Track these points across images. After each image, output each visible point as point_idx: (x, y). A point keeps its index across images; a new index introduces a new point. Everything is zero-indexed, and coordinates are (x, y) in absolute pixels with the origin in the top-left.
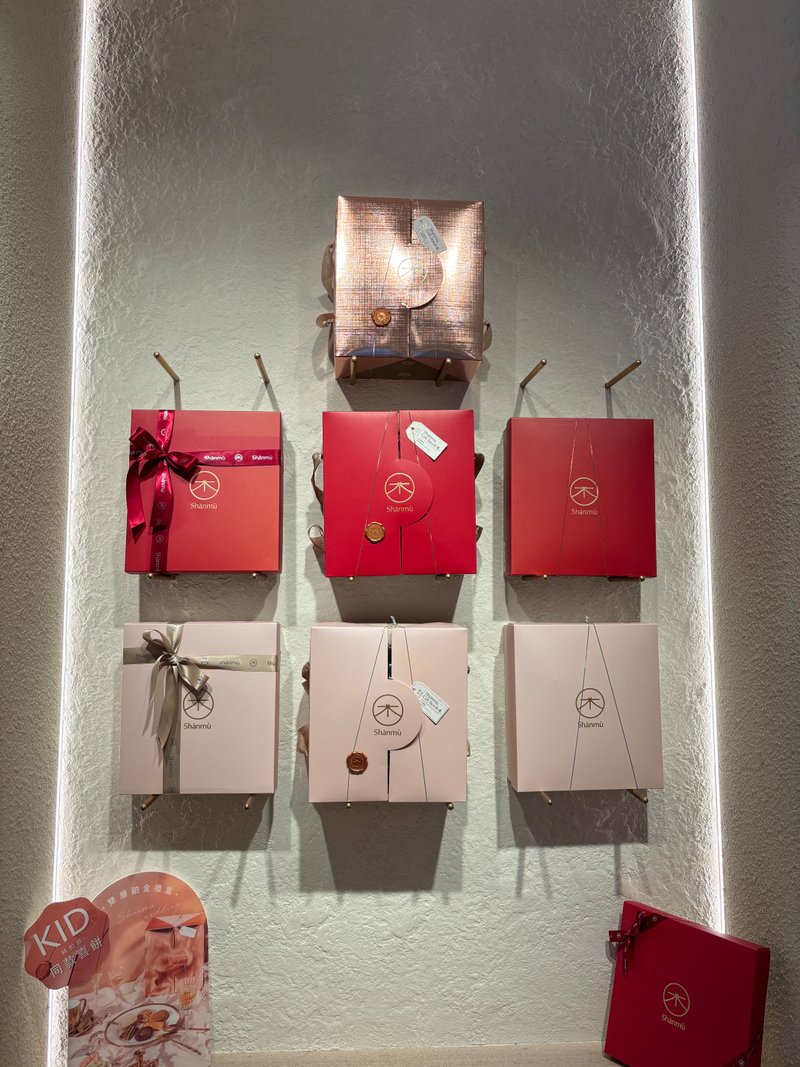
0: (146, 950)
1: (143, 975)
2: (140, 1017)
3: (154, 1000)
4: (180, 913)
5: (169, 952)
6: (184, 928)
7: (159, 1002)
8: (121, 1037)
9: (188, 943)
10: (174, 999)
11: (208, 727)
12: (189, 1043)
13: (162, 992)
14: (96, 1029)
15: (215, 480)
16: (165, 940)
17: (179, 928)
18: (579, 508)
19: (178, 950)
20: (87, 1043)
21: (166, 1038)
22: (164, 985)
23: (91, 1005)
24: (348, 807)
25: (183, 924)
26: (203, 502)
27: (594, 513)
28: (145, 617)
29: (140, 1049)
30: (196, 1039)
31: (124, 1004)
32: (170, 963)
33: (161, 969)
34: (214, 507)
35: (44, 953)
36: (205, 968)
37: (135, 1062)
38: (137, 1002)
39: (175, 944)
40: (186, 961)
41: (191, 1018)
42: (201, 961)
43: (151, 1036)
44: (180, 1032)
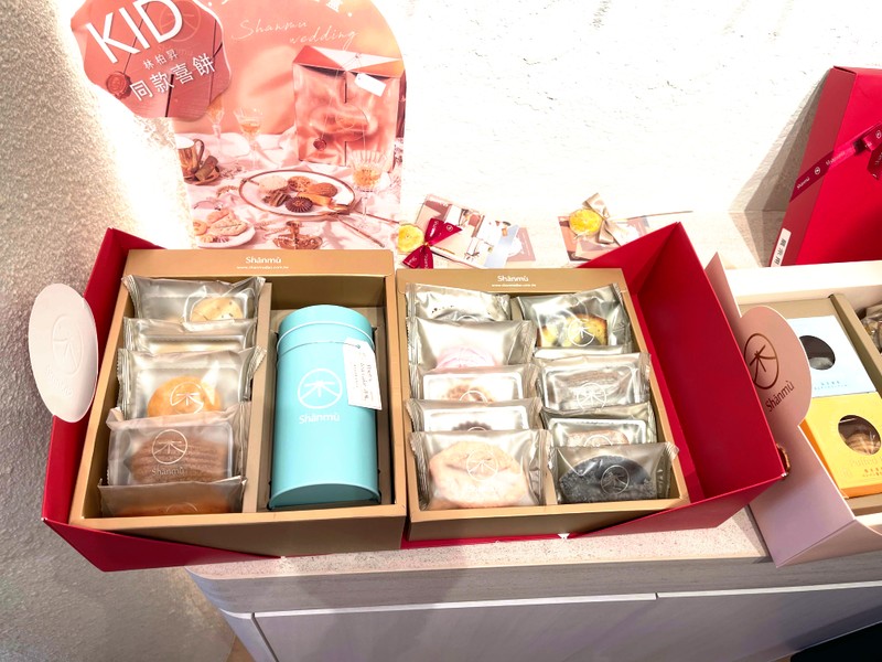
0: (296, 94)
1: (292, 130)
2: (292, 184)
3: (313, 167)
4: (355, 48)
5: (336, 108)
6: (362, 76)
7: (321, 171)
8: (266, 200)
9: (371, 102)
10: (345, 174)
12: (368, 232)
13: (327, 160)
14: (225, 182)
16: (330, 86)
17: (356, 74)
19: (353, 108)
20: (214, 196)
21: (332, 217)
22: (328, 151)
23: (212, 150)
25: (363, 70)
29: (295, 220)
30: (378, 229)
31: (265, 161)
32: (338, 123)
33: (323, 129)
35: (113, 59)
36: (398, 145)
37: (287, 232)
38: (286, 163)
39: (347, 98)
40: (366, 127)
41: (372, 202)
42: (391, 133)
43: (309, 210)
44: (352, 215)
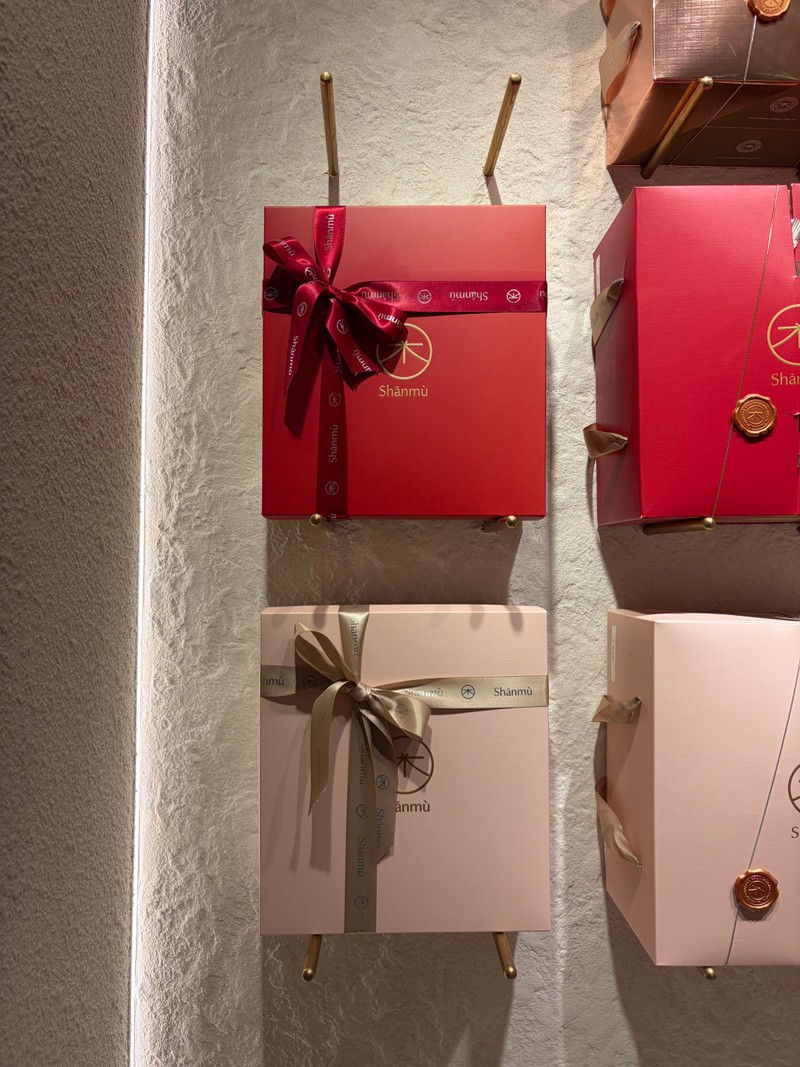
11: (424, 808)
15: (425, 342)
24: (709, 977)
26: (403, 384)
28: (278, 595)
34: (423, 393)
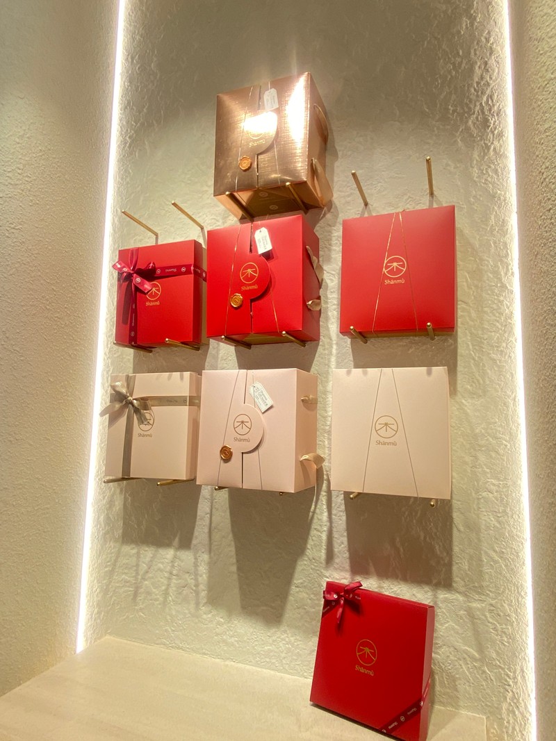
11: (150, 436)
15: (159, 287)
18: (390, 279)
27: (403, 281)
34: (158, 304)
